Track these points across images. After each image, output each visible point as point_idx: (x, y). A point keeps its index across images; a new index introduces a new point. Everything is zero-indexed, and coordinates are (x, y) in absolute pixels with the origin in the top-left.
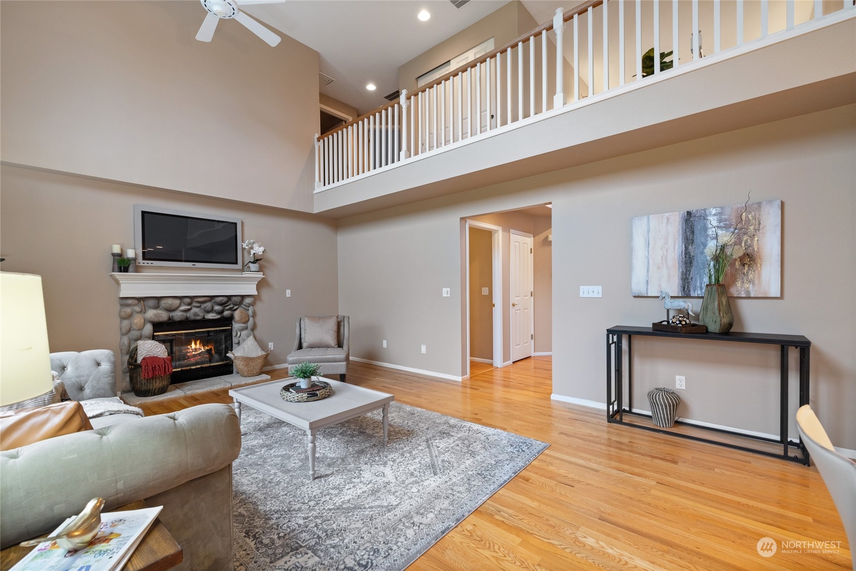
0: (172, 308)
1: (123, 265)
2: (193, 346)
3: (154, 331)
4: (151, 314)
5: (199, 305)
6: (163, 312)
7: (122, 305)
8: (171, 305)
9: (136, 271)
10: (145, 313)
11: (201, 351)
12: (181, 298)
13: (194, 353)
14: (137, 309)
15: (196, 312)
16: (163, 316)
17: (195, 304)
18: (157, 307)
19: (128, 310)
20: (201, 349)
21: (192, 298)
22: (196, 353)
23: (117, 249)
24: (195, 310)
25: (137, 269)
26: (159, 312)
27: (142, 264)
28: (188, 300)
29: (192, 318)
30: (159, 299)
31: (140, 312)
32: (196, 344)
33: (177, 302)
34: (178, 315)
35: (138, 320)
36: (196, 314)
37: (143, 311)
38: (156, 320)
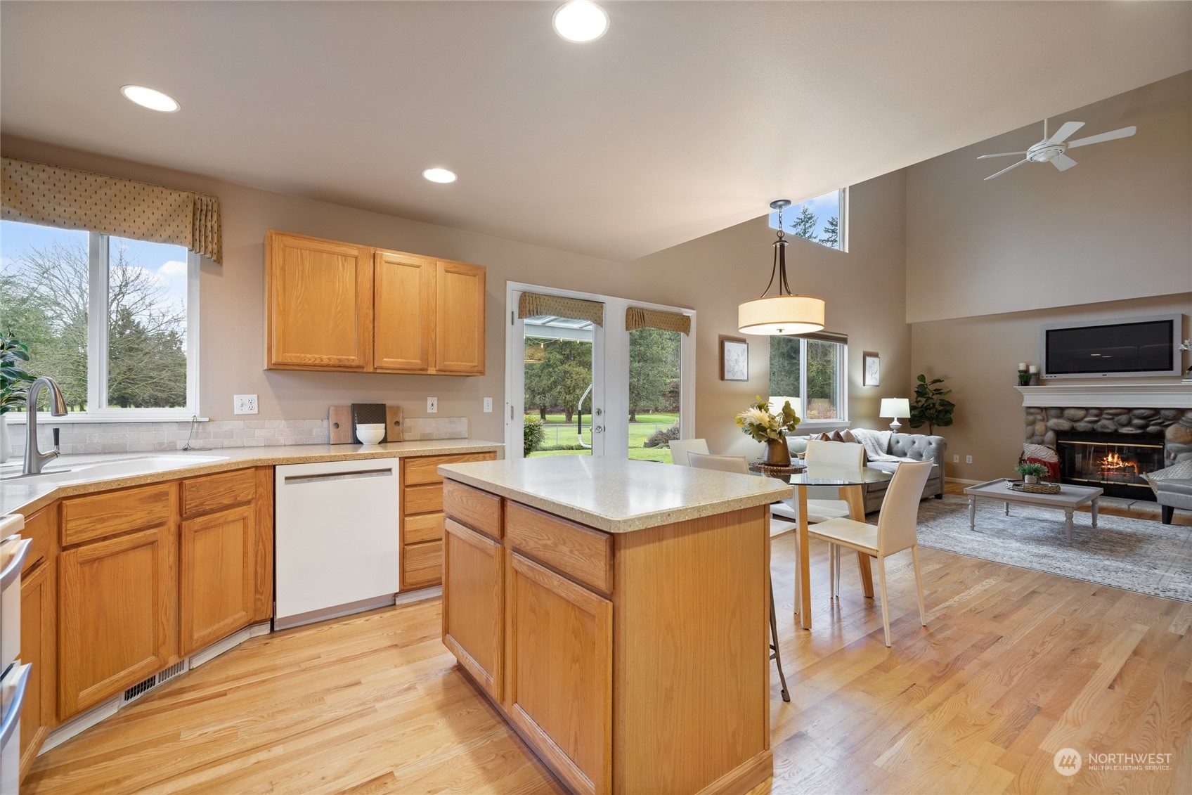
0: (1075, 419)
1: (1025, 379)
2: (1110, 459)
3: (1057, 440)
4: (1052, 422)
5: (1110, 417)
6: (1065, 422)
7: (1029, 414)
8: (1073, 415)
9: (1038, 384)
10: (1047, 421)
11: (1118, 466)
12: (1087, 409)
13: (1109, 466)
14: (1039, 417)
15: (1107, 425)
16: (1064, 425)
17: (1104, 416)
18: (1060, 416)
19: (1031, 418)
20: (1119, 464)
21: (1101, 410)
22: (1112, 467)
23: (1022, 367)
24: (1104, 422)
25: (1039, 381)
26: (1061, 421)
27: (1045, 378)
28: (1094, 412)
29: (1100, 430)
30: (1062, 409)
31: (1043, 420)
32: (1113, 457)
33: (1082, 413)
34: (1081, 426)
35: (1039, 427)
36: (1104, 427)
37: (1046, 419)
38: (1056, 428)
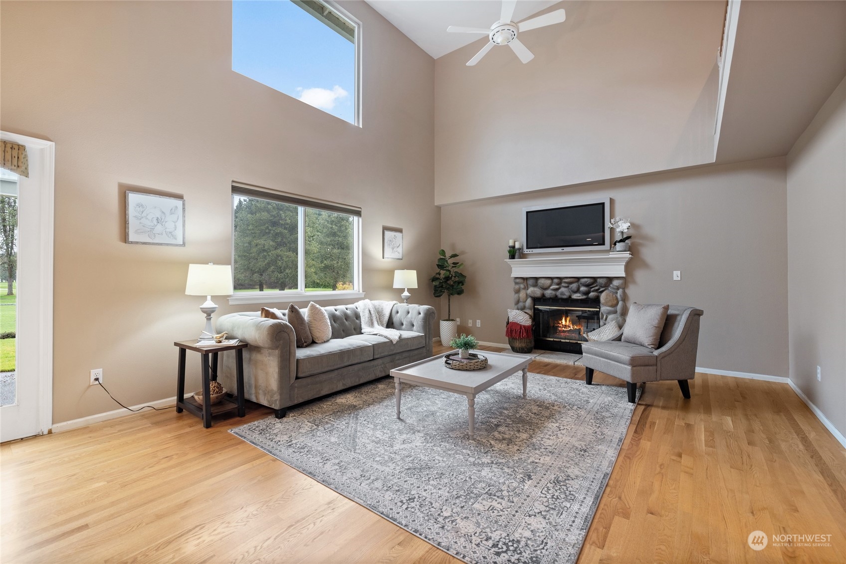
0: (545, 287)
1: (513, 253)
2: (563, 321)
3: (534, 305)
4: (531, 290)
5: (566, 285)
6: (538, 290)
7: (516, 283)
8: (543, 284)
9: (520, 258)
10: (528, 289)
11: (569, 329)
12: (552, 278)
13: (563, 329)
14: (522, 286)
15: (564, 292)
16: (538, 292)
17: (563, 284)
18: (535, 285)
19: (517, 287)
20: (569, 327)
21: (560, 278)
22: (565, 329)
23: (511, 244)
24: (563, 289)
25: (523, 256)
26: (536, 289)
27: (526, 252)
28: (556, 281)
29: (560, 296)
30: (537, 279)
31: (524, 288)
32: (566, 321)
33: (549, 282)
34: (549, 293)
35: (522, 295)
36: (562, 294)
37: (526, 288)
38: (532, 295)
